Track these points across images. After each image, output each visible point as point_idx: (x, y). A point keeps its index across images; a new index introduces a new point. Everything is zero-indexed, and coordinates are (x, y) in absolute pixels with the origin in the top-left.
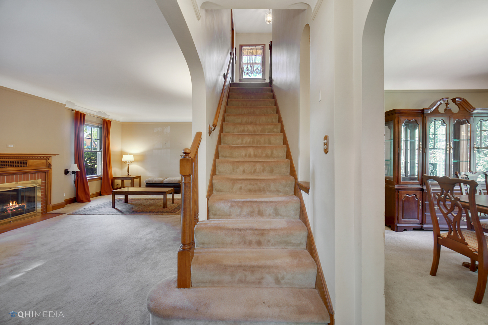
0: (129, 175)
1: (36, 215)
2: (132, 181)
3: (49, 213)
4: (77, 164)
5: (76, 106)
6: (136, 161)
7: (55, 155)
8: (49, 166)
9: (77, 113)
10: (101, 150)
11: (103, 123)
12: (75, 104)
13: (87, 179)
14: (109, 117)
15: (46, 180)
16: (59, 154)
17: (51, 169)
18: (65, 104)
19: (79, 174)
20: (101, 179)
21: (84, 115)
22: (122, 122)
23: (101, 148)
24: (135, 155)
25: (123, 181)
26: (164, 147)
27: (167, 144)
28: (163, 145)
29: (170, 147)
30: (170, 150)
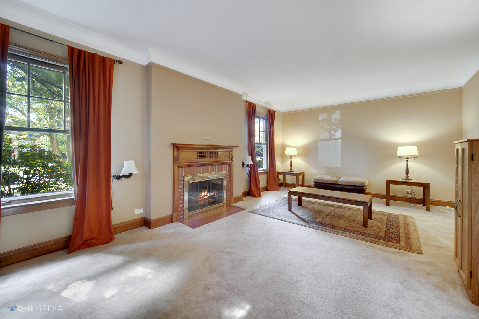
0: (292, 170)
1: (223, 206)
2: (297, 177)
3: (232, 206)
4: (250, 157)
5: (249, 97)
6: (299, 155)
7: (236, 147)
8: (232, 158)
9: (250, 104)
10: (267, 143)
11: (268, 114)
12: (249, 95)
13: (259, 172)
14: (273, 108)
15: (229, 173)
16: (239, 146)
17: (233, 161)
18: (242, 94)
19: (252, 167)
20: (267, 173)
21: (255, 105)
22: (283, 113)
23: (266, 141)
24: (298, 148)
25: (284, 176)
26: (333, 137)
27: (335, 134)
28: (331, 135)
29: (340, 136)
30: (341, 140)
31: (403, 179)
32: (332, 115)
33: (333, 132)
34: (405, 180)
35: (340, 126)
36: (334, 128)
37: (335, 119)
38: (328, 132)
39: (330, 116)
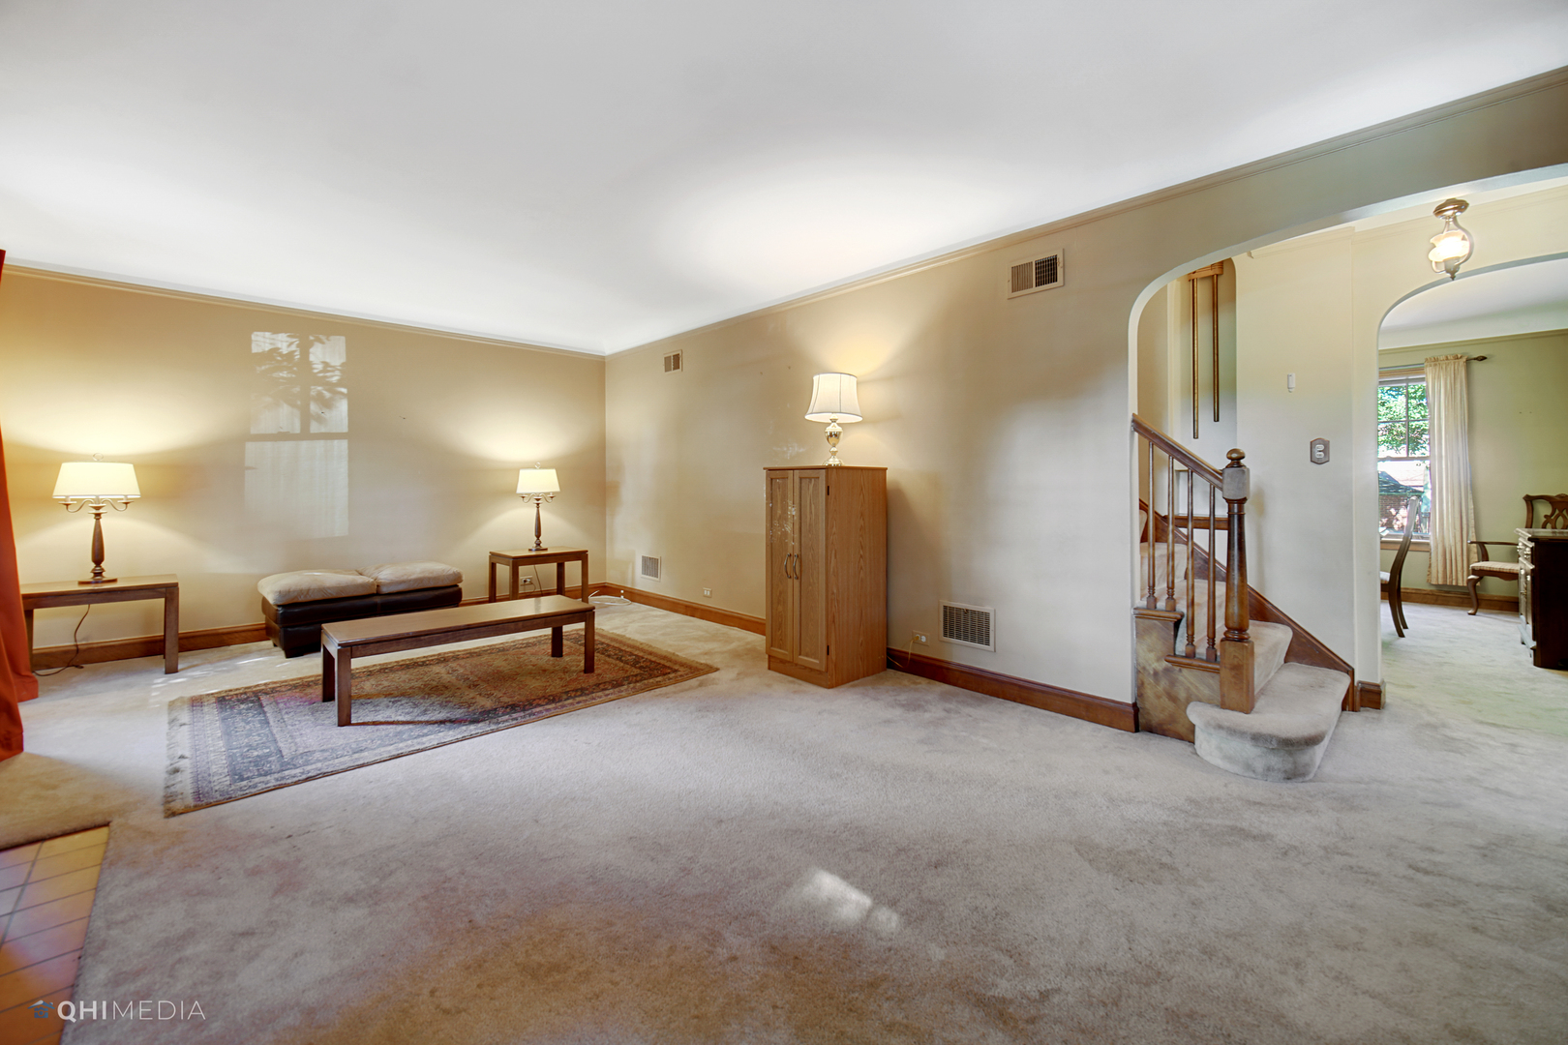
26: (314, 428)
27: (328, 415)
28: (306, 418)
29: (345, 429)
30: (349, 444)
31: (530, 550)
32: (311, 344)
33: (314, 408)
34: (537, 550)
35: (344, 390)
36: (320, 395)
37: (326, 364)
38: (293, 405)
39: (305, 349)
